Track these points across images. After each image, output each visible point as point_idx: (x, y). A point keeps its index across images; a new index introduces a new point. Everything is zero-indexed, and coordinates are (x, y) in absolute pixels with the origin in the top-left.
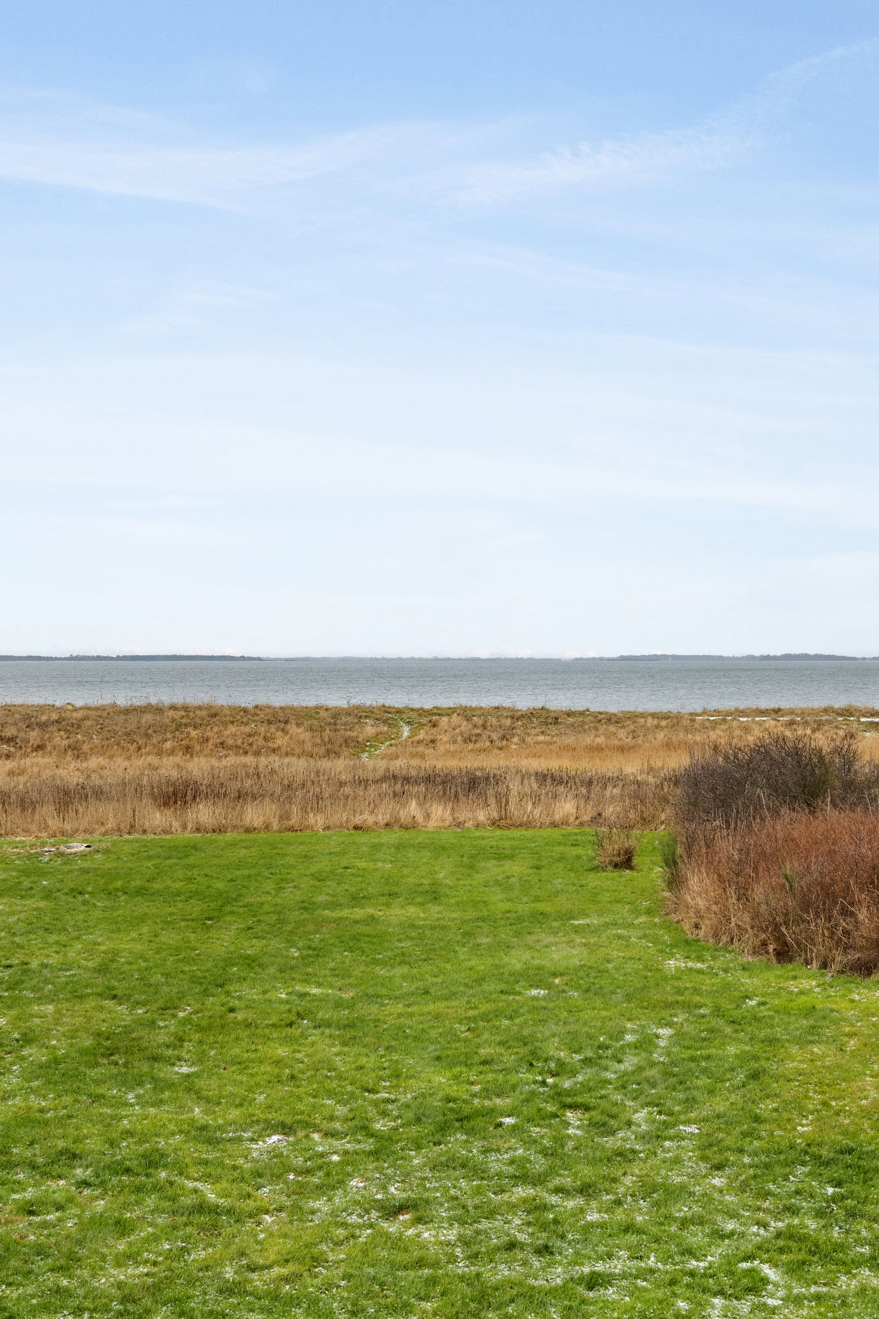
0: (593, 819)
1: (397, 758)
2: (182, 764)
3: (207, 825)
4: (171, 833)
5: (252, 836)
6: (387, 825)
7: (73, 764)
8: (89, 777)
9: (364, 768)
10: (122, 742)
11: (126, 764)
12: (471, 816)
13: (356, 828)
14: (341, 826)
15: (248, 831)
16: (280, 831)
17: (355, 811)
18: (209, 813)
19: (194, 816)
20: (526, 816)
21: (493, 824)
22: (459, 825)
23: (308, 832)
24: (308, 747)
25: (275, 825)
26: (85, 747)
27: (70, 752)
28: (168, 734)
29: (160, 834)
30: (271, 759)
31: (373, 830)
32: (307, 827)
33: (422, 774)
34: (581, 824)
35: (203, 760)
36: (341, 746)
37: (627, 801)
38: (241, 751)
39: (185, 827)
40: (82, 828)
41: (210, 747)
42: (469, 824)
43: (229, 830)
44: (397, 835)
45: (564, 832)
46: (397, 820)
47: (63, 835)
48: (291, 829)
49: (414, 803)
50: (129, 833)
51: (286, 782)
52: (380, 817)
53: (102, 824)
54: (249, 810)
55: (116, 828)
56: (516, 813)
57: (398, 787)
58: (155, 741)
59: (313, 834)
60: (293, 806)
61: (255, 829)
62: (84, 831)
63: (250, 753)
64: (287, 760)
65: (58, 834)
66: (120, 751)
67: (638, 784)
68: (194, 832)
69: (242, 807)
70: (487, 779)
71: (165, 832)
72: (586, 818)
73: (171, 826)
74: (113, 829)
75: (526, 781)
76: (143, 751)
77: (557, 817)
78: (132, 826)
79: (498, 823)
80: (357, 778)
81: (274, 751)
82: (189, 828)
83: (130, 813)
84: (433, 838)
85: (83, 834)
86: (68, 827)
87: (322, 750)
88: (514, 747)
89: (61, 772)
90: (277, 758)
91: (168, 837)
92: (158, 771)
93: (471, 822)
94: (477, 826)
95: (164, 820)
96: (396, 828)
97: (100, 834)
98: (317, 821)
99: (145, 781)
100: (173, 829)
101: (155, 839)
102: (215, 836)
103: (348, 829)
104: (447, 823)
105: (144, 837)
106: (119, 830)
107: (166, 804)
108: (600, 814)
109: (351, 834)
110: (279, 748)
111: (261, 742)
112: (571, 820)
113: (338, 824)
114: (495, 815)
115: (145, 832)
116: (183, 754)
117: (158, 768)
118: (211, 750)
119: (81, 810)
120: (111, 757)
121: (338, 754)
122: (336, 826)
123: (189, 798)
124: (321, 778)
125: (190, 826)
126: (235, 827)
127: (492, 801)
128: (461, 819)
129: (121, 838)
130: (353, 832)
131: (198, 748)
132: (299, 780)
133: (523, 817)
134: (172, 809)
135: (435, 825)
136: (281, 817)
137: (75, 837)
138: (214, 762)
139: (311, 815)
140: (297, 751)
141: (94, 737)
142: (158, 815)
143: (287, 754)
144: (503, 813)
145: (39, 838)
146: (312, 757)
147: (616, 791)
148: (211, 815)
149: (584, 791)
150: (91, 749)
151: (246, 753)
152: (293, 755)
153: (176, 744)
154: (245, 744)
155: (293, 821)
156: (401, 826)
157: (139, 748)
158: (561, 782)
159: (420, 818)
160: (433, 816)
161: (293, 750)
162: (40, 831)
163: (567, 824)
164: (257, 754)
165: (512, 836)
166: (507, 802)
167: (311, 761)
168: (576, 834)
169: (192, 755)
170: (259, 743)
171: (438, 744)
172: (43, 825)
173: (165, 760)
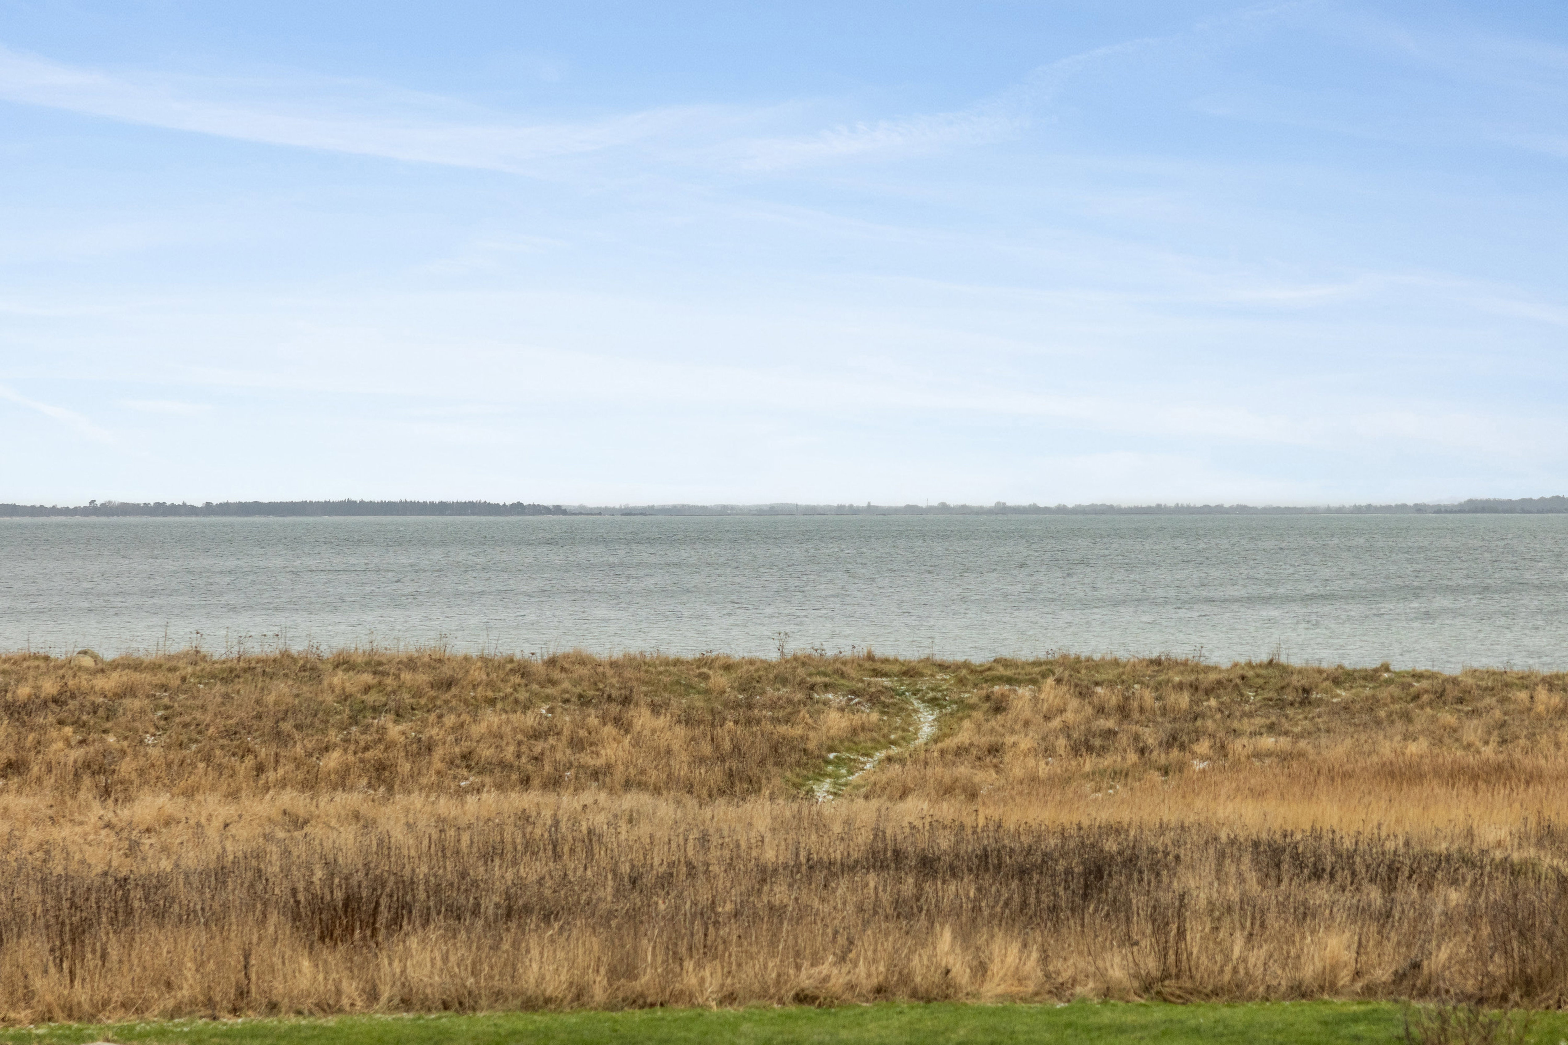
0: (1399, 977)
1: (904, 794)
2: (365, 809)
3: (429, 991)
4: (340, 1010)
5: (540, 1019)
6: (879, 990)
7: (97, 810)
8: (133, 848)
9: (820, 825)
10: (218, 752)
11: (227, 811)
12: (1092, 969)
13: (802, 998)
14: (764, 994)
15: (530, 1005)
16: (610, 1007)
17: (797, 954)
18: (433, 960)
19: (397, 967)
20: (1228, 969)
21: (1147, 989)
22: (1058, 991)
23: (681, 1011)
24: (681, 766)
25: (599, 992)
26: (126, 767)
27: (87, 781)
28: (332, 732)
29: (311, 1013)
30: (587, 797)
31: (844, 1005)
32: (677, 997)
33: (969, 847)
34: (1370, 991)
35: (417, 800)
36: (762, 762)
37: (1486, 931)
38: (514, 777)
39: (373, 996)
40: (117, 996)
41: (438, 765)
42: (1086, 989)
43: (484, 1002)
44: (905, 1019)
45: (1326, 1011)
46: (905, 979)
47: (70, 1016)
48: (639, 1001)
49: (945, 938)
50: (235, 1011)
51: (625, 868)
52: (862, 969)
53: (169, 985)
54: (535, 952)
55: (201, 998)
56: (1204, 960)
57: (908, 886)
58: (299, 750)
59: (692, 1013)
60: (645, 941)
61: (548, 1001)
62: (123, 1005)
63: (536, 782)
64: (630, 800)
65: (58, 1013)
66: (212, 774)
67: (1515, 871)
68: (397, 1008)
69: (515, 945)
70: (1130, 862)
71: (324, 1008)
72: (1382, 974)
73: (339, 992)
74: (193, 1002)
75: (1230, 868)
76: (272, 776)
77: (1308, 972)
78: (242, 993)
79: (1157, 987)
80: (803, 859)
81: (595, 774)
82: (384, 998)
83: (235, 959)
84: (995, 1029)
85: (121, 1013)
86: (81, 994)
87: (717, 774)
88: (1198, 765)
89: (64, 833)
90: (603, 796)
91: (331, 1021)
92: (307, 829)
93: (1091, 985)
94: (1107, 993)
95: (321, 977)
96: (902, 1000)
97: (163, 1014)
98: (702, 981)
99: (273, 868)
100: (345, 1001)
101: (298, 1028)
102: (446, 1020)
103: (780, 1001)
104: (1031, 987)
105: (271, 1022)
106: (210, 1003)
107: (327, 935)
108: (1416, 966)
109: (789, 1017)
110: (609, 768)
111: (563, 754)
112: (1344, 977)
113: (756, 987)
114: (1151, 965)
115: (273, 1007)
116: (370, 785)
117: (306, 822)
118: (438, 772)
119: (114, 953)
120: (190, 793)
121: (753, 786)
122: (752, 994)
123: (384, 916)
124: (714, 853)
125: (386, 992)
126: (498, 995)
127: (1142, 928)
128: (1065, 976)
129: (213, 1024)
130: (793, 1009)
131: (405, 767)
132: (658, 860)
133: (1221, 971)
134: (341, 947)
135: (1000, 990)
136: (613, 973)
137: (99, 1021)
138: (445, 806)
139: (689, 965)
140: (653, 776)
141: (149, 740)
142: (306, 964)
143: (628, 785)
144: (1172, 958)
145: (13, 1023)
146: (690, 792)
147: (1455, 896)
148: (439, 963)
149: (1374, 895)
150: (141, 772)
151: (526, 782)
152: (642, 786)
153: (351, 758)
154: (524, 760)
155: (644, 979)
156: (914, 994)
157: (260, 769)
158: (1317, 874)
159: (961, 973)
160: (995, 967)
161: (643, 772)
162: (13, 1006)
163: (1335, 991)
164: (554, 783)
165: (1193, 1023)
166: (1181, 934)
167: (691, 802)
168: (1355, 1019)
169: (390, 789)
170: (559, 756)
171: (1007, 758)
172: (20, 992)
173: (323, 800)
